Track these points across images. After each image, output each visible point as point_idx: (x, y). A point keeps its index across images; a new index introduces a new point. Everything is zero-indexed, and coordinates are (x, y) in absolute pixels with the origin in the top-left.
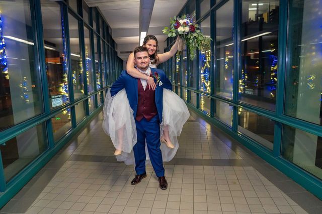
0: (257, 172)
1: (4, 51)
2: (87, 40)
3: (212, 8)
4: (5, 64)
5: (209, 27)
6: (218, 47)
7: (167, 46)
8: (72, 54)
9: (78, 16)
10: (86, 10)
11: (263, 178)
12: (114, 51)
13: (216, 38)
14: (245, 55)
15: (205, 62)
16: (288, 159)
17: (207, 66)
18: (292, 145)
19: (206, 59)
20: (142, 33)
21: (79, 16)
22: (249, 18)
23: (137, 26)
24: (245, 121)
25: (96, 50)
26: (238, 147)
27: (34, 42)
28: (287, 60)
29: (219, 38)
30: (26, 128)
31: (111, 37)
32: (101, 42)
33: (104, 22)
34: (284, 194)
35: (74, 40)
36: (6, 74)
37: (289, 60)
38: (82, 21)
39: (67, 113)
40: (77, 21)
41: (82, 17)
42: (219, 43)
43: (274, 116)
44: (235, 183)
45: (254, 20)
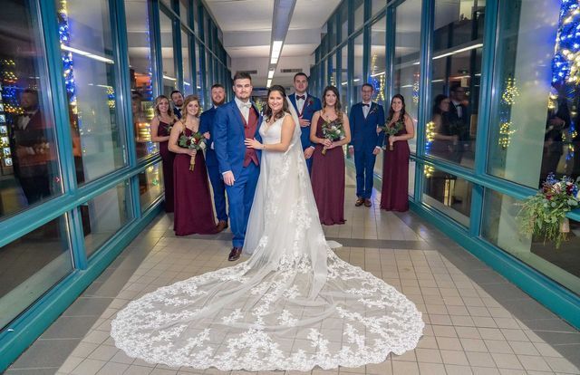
0: (443, 258)
1: (72, 71)
2: (185, 52)
3: (390, 4)
4: (72, 90)
5: (385, 31)
6: (397, 67)
7: (316, 62)
8: (164, 77)
9: (171, 13)
10: (184, 4)
11: (450, 265)
12: (226, 69)
13: (394, 49)
14: (447, 80)
15: (378, 92)
16: (491, 241)
17: (380, 98)
18: (498, 220)
19: (379, 86)
20: (275, 43)
21: (174, 13)
22: (461, 14)
23: (268, 28)
24: (446, 195)
25: (198, 69)
26: (422, 226)
27: (115, 58)
28: (493, 91)
29: (399, 49)
30: (100, 190)
31: (222, 46)
32: (206, 54)
33: (210, 20)
34: (476, 285)
35: (167, 51)
36: (74, 107)
37: (497, 92)
38: (178, 21)
39: (154, 171)
40: (170, 21)
41: (179, 15)
42: (400, 60)
43: (473, 176)
44: (408, 270)
45: (470, 18)
